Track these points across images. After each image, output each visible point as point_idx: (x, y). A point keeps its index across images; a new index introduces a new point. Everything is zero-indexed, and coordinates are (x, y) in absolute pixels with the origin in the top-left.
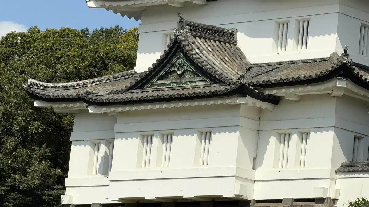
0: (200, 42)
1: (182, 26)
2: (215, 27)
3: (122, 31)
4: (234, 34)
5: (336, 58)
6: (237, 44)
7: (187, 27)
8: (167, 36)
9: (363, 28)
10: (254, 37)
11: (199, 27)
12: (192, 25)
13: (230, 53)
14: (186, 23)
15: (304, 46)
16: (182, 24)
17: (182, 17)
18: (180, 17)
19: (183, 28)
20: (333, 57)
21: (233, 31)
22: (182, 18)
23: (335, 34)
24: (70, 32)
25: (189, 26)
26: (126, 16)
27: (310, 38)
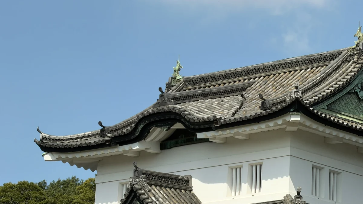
0: (156, 190)
1: (137, 175)
2: (170, 175)
3: (79, 182)
4: (189, 181)
5: (290, 200)
6: (192, 191)
7: (143, 175)
8: (123, 185)
9: (315, 170)
10: (208, 183)
11: (154, 175)
12: (147, 174)
13: (186, 200)
14: (141, 171)
15: (258, 190)
16: (137, 173)
17: (137, 166)
18: (136, 166)
19: (138, 177)
20: (287, 199)
21: (188, 178)
22: (137, 168)
23: (287, 176)
24: (28, 185)
25: (144, 175)
26: (82, 168)
27: (263, 182)
